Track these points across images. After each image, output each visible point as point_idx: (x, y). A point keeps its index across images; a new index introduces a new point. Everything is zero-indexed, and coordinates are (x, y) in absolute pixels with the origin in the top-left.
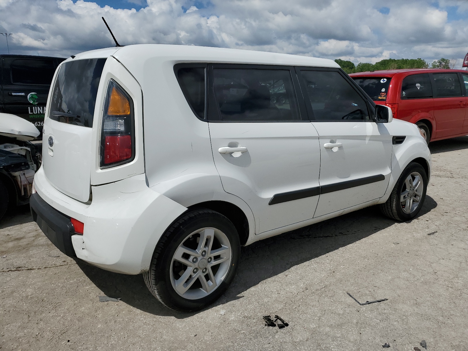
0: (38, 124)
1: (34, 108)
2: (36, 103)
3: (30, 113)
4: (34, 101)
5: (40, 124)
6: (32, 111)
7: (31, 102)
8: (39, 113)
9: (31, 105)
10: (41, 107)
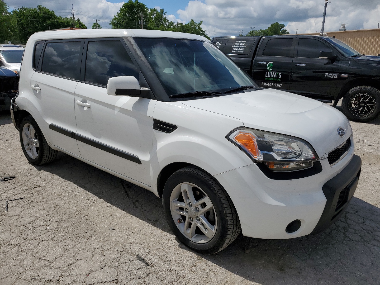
0: (270, 84)
1: (269, 72)
2: (271, 70)
3: (266, 76)
4: (270, 68)
5: (271, 85)
6: (267, 75)
7: (268, 69)
8: (271, 77)
9: (268, 71)
10: (273, 73)
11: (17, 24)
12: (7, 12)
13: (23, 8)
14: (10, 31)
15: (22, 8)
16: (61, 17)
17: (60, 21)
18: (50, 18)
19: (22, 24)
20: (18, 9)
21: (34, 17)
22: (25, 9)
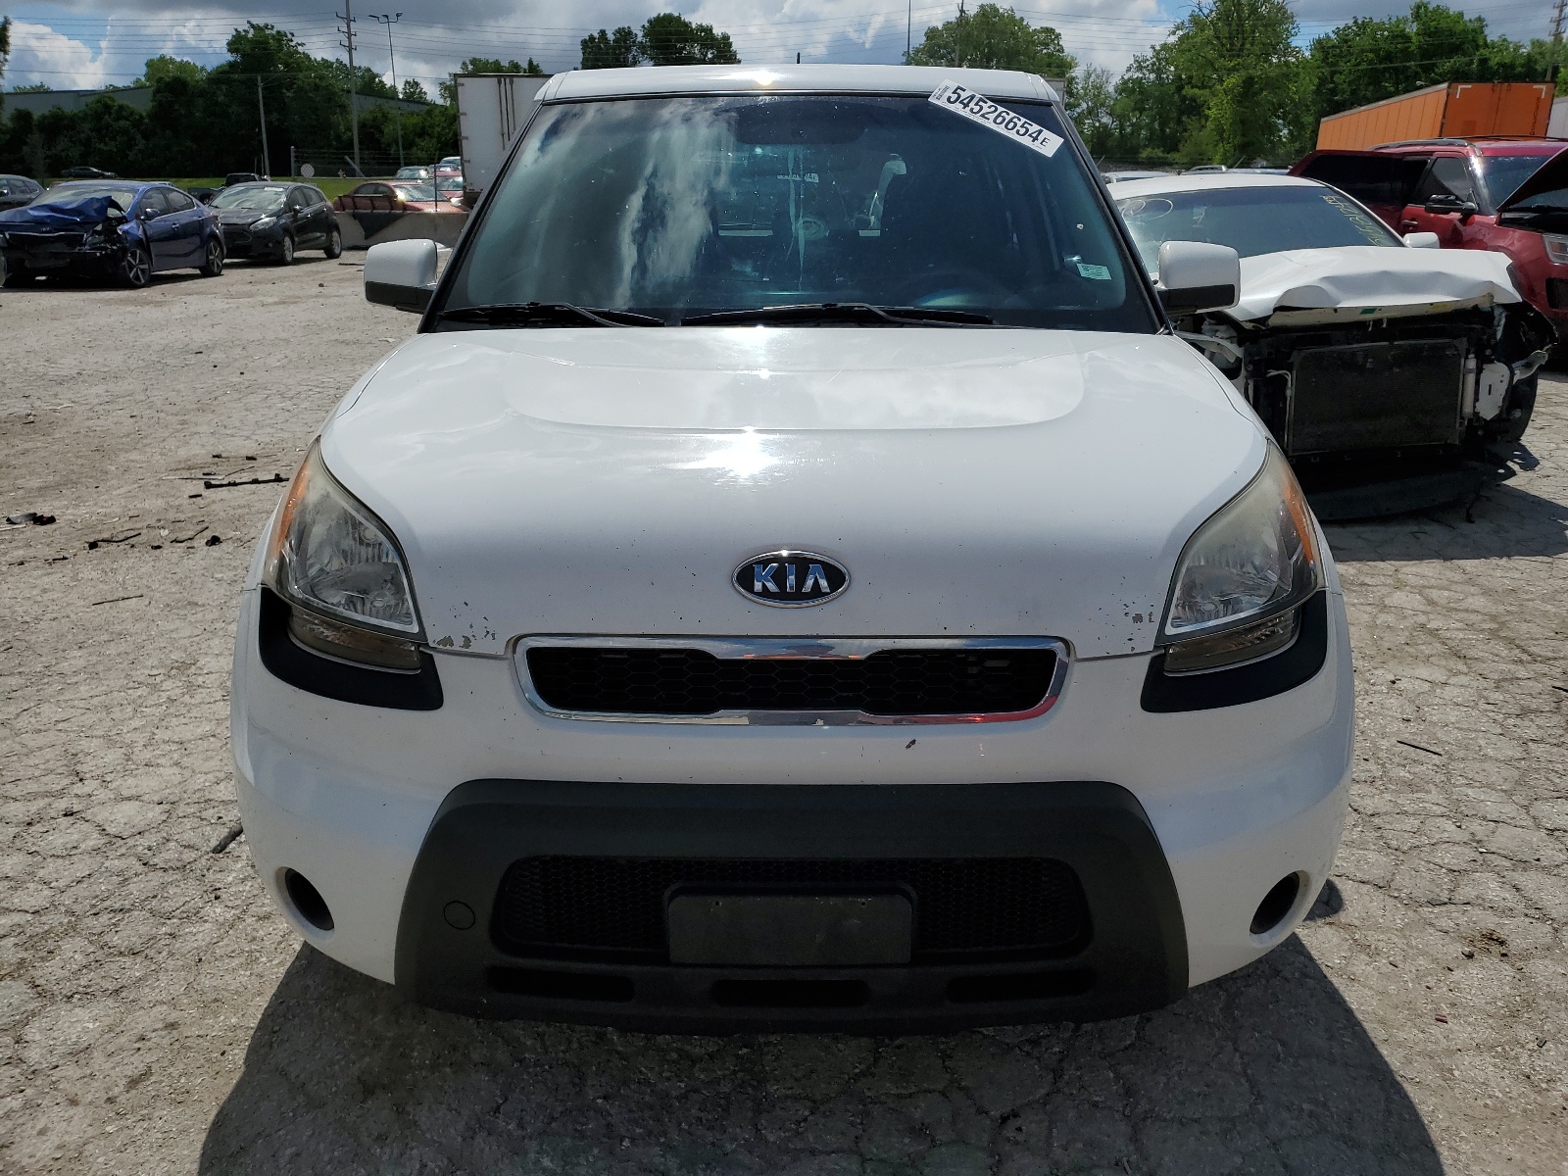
11: (1318, 91)
12: (1288, 50)
13: (1355, 22)
14: (1281, 121)
15: (1351, 23)
16: (1505, 40)
17: (1494, 62)
18: (1455, 49)
19: (1334, 92)
20: (1333, 32)
21: (1389, 57)
22: (1362, 27)
